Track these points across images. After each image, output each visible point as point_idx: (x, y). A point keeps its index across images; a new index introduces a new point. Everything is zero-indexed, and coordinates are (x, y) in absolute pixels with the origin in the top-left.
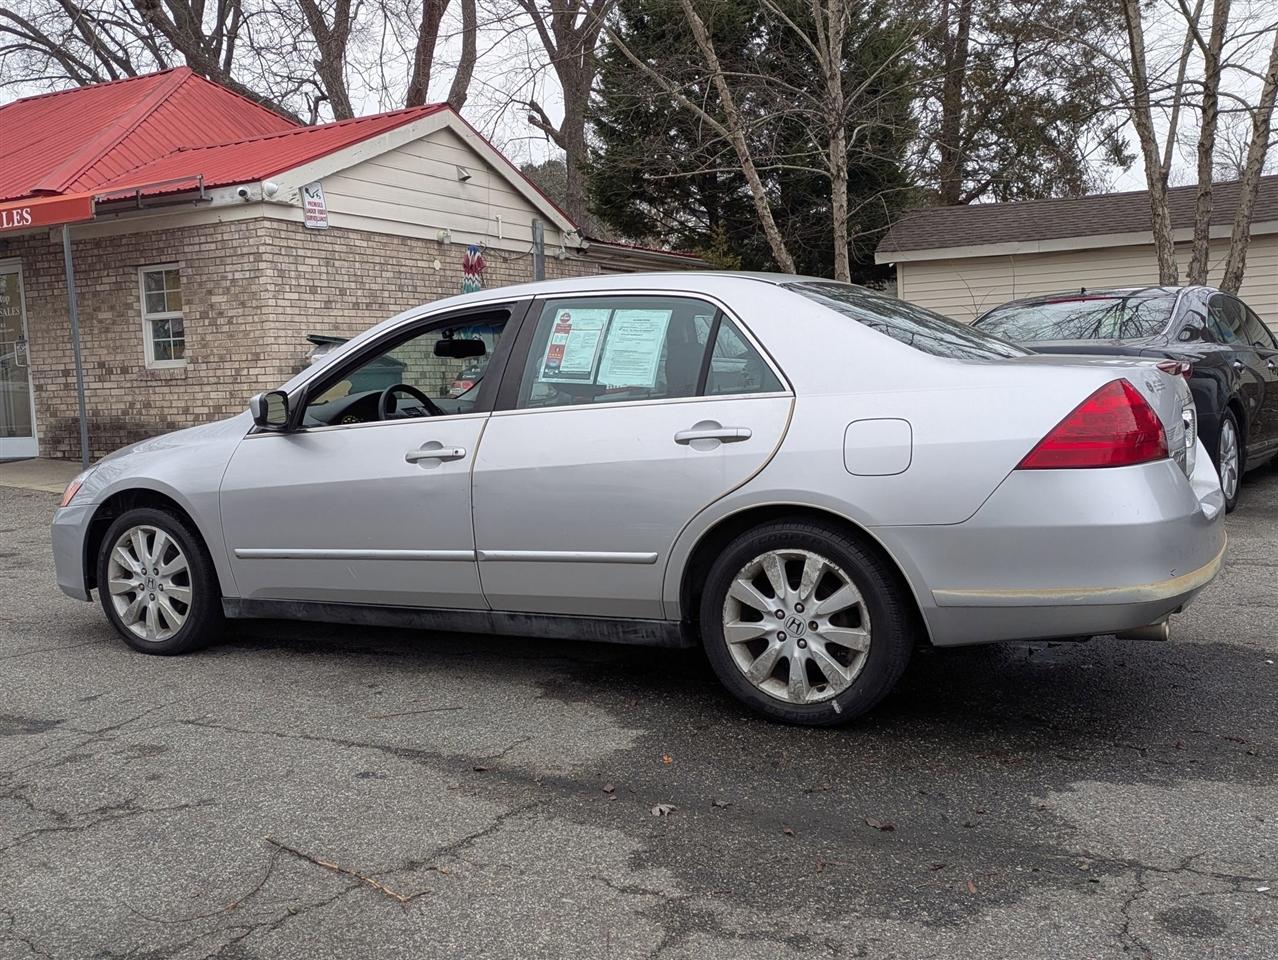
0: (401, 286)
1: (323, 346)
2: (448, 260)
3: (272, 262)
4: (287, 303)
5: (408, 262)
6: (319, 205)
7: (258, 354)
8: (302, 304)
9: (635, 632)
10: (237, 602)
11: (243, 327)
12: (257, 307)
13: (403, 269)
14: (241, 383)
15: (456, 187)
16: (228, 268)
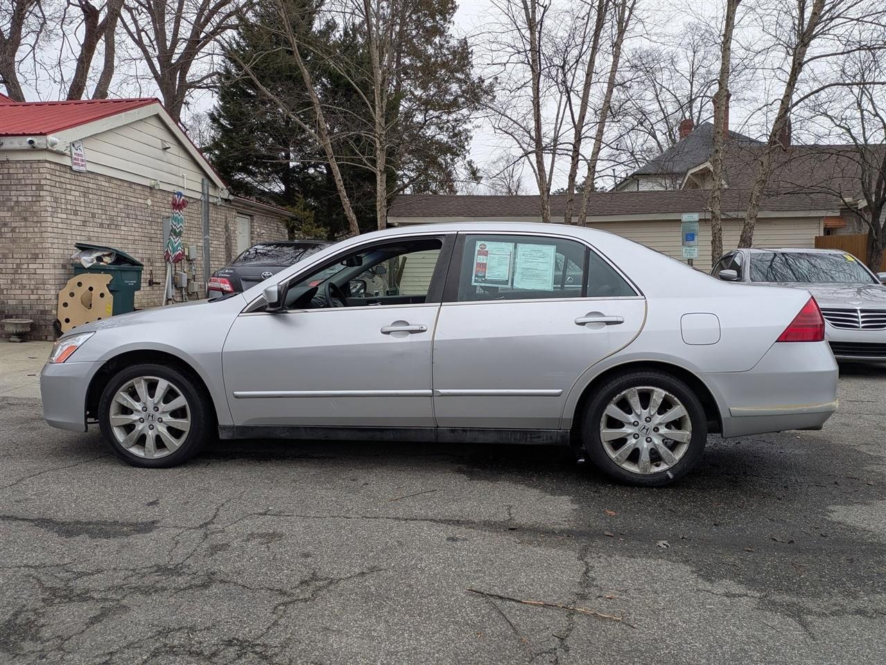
0: (128, 214)
1: (86, 251)
2: (156, 200)
3: (50, 191)
4: (59, 220)
5: (133, 199)
6: (81, 155)
7: (37, 254)
8: (69, 221)
9: (539, 437)
10: (232, 428)
11: (25, 235)
12: (37, 222)
13: (130, 203)
14: (21, 274)
15: (160, 152)
16: (13, 193)
